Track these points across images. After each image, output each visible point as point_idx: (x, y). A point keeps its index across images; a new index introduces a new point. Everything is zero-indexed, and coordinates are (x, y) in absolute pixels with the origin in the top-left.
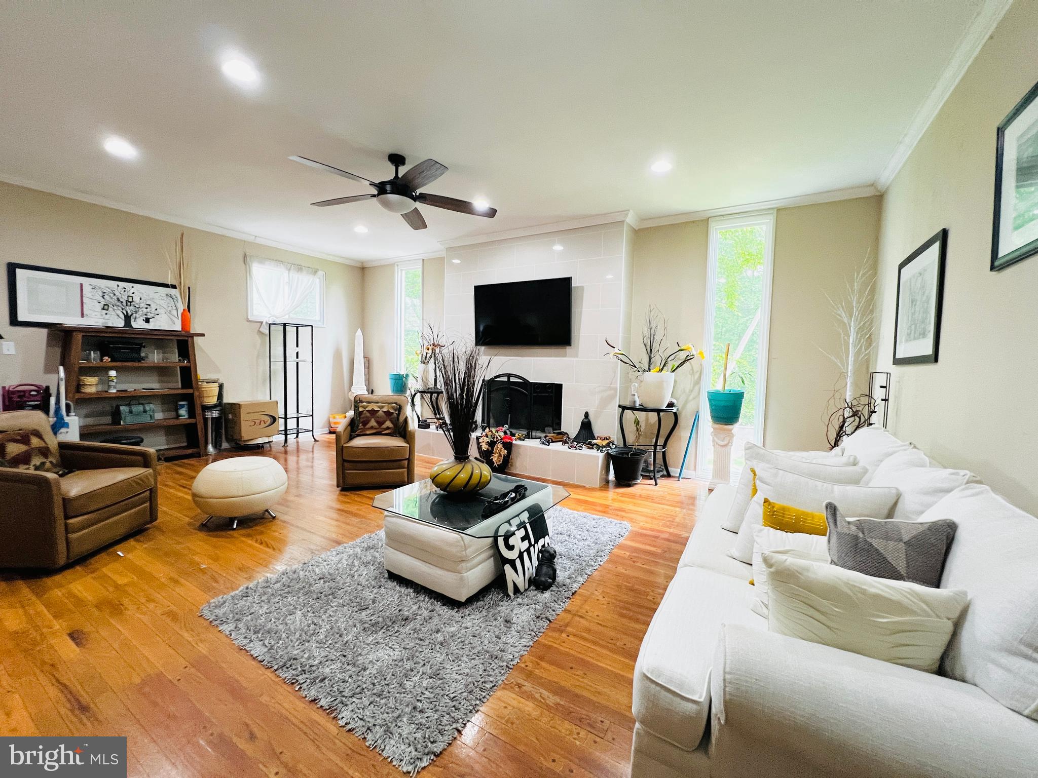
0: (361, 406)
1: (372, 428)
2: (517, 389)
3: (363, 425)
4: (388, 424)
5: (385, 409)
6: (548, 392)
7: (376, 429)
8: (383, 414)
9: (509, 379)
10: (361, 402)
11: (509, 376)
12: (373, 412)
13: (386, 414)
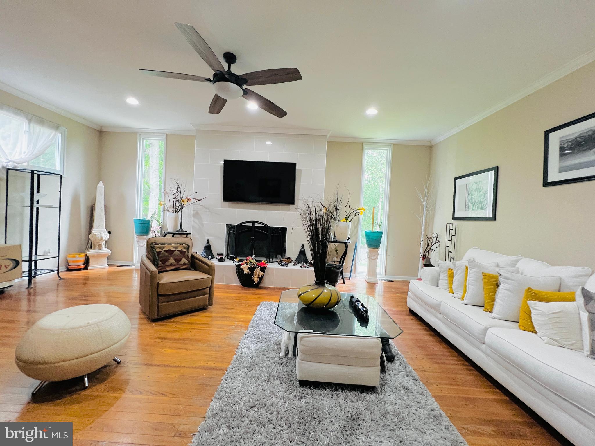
0: (158, 248)
1: (171, 265)
2: (259, 231)
3: (162, 263)
4: (184, 261)
5: (179, 249)
6: (279, 233)
7: (174, 265)
8: (179, 253)
9: (253, 224)
10: (156, 244)
11: (254, 222)
12: (170, 252)
13: (180, 252)
